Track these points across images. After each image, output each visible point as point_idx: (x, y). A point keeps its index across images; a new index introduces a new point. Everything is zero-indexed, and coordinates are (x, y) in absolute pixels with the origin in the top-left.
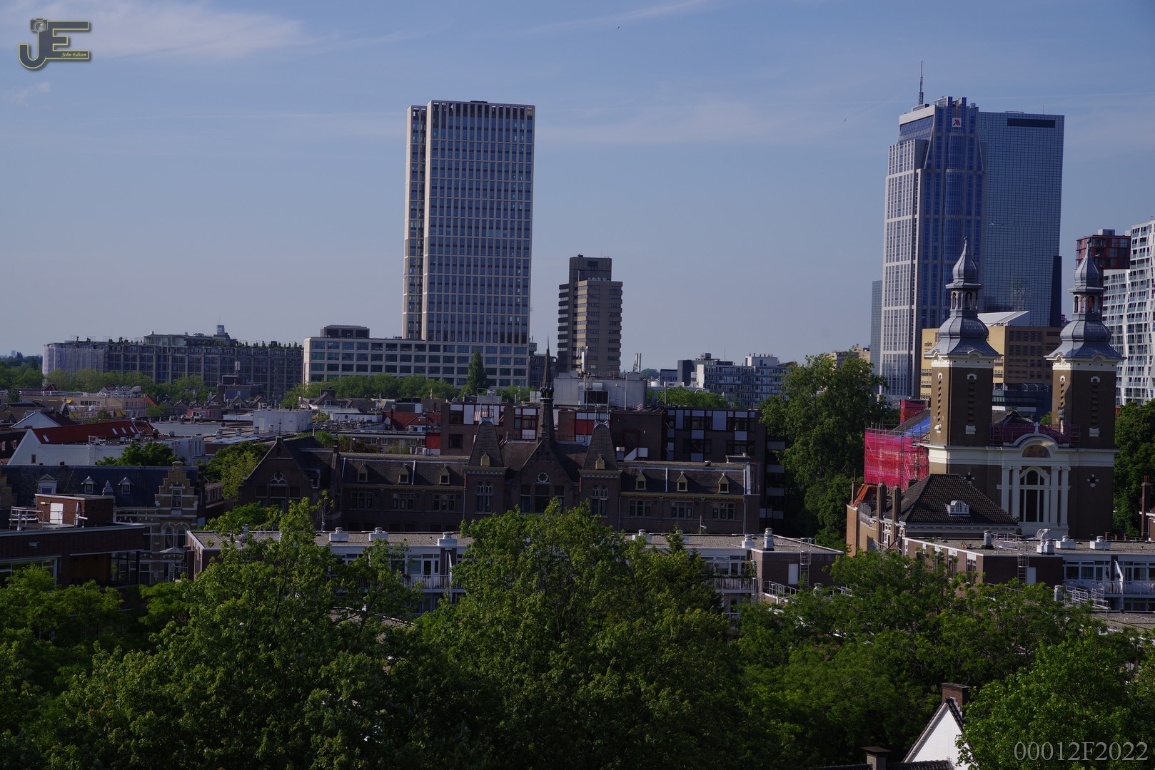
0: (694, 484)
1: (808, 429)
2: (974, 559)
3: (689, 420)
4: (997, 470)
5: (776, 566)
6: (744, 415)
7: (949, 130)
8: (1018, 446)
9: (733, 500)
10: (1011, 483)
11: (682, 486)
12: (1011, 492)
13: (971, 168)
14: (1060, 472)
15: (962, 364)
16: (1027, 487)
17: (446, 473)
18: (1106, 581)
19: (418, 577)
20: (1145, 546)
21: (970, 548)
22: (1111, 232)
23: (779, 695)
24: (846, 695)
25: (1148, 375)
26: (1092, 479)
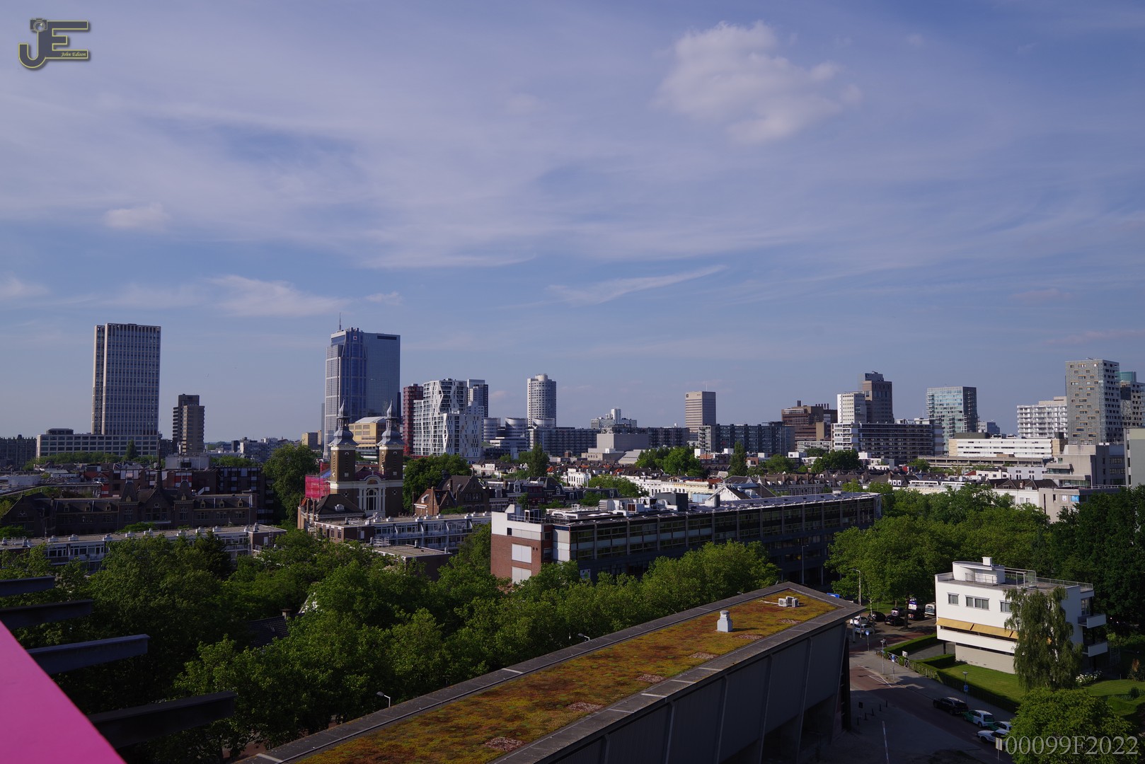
0: (227, 503)
1: (283, 475)
2: (341, 529)
3: (230, 473)
4: (358, 489)
5: (258, 538)
6: (255, 469)
7: (352, 341)
8: (365, 481)
9: (244, 510)
10: (363, 495)
11: (222, 505)
13: (361, 357)
14: (382, 490)
15: (343, 449)
16: (369, 496)
17: (109, 506)
18: (391, 534)
19: (93, 555)
20: (407, 518)
21: (340, 525)
22: (417, 385)
23: (250, 593)
24: (277, 590)
25: (431, 443)
26: (395, 492)
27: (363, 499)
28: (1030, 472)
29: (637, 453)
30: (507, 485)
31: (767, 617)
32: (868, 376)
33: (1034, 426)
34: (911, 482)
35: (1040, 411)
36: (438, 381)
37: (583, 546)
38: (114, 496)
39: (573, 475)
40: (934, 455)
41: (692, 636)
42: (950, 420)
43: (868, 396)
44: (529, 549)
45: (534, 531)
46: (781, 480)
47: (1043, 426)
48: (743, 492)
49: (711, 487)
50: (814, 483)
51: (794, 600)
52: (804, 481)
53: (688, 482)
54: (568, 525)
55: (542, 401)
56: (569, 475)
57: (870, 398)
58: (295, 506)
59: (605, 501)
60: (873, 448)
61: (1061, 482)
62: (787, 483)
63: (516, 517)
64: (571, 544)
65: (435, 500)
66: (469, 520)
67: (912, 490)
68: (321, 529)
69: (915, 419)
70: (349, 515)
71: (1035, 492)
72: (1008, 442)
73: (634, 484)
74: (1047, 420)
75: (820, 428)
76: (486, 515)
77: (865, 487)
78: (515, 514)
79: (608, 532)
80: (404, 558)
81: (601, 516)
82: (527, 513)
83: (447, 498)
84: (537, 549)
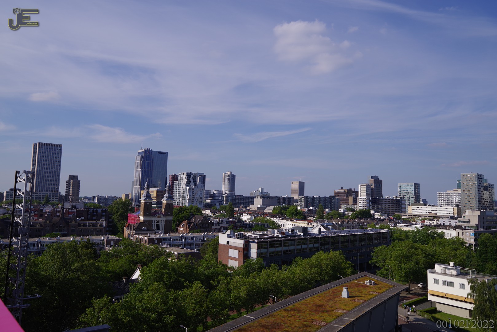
0: (93, 225)
1: (117, 213)
2: (146, 239)
3: (93, 211)
4: (152, 221)
5: (109, 242)
6: (105, 210)
7: (147, 154)
8: (156, 216)
9: (101, 228)
10: (154, 223)
11: (91, 226)
13: (151, 161)
14: (163, 221)
15: (146, 202)
16: (157, 224)
17: (39, 224)
18: (169, 241)
19: (32, 248)
20: (176, 234)
21: (146, 237)
22: (175, 174)
23: (107, 269)
24: (120, 268)
25: (181, 200)
26: (169, 222)
27: (154, 225)
28: (449, 222)
29: (272, 207)
30: (220, 220)
31: (363, 290)
32: (372, 177)
33: (445, 201)
34: (398, 225)
35: (447, 195)
36: (185, 173)
37: (263, 251)
38: (40, 220)
39: (246, 217)
40: (402, 212)
41: (330, 300)
42: (408, 197)
43: (372, 186)
44: (238, 251)
45: (240, 243)
46: (340, 222)
47: (448, 201)
48: (327, 227)
49: (308, 224)
50: (354, 223)
51: (372, 282)
52: (350, 223)
53: (298, 221)
54: (256, 241)
55: (229, 183)
56: (244, 216)
57: (373, 187)
58: (123, 227)
59: (271, 230)
60: (375, 209)
61: (465, 227)
62: (343, 223)
64: (257, 249)
65: (187, 226)
66: (204, 236)
67: (399, 228)
68: (137, 238)
69: (394, 197)
70: (150, 232)
71: (454, 231)
72: (434, 208)
73: (274, 222)
74: (450, 199)
75: (351, 199)
76: (212, 234)
77: (377, 226)
78: (230, 235)
79: (274, 244)
80: (176, 253)
81: (269, 237)
82: (236, 234)
83: (193, 225)
84: (241, 252)
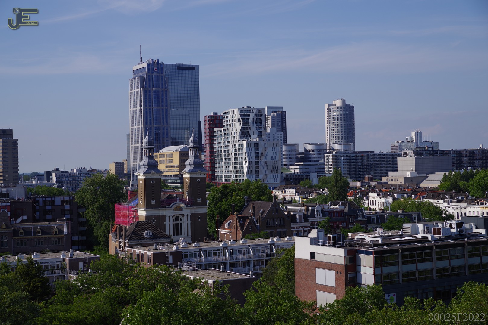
0: (44, 231)
1: (94, 203)
2: (150, 254)
3: (45, 202)
4: (164, 216)
5: (74, 263)
6: (68, 198)
7: (153, 73)
8: (171, 207)
9: (60, 237)
10: (169, 221)
11: (39, 233)
12: (169, 225)
13: (162, 88)
14: (187, 216)
15: (149, 177)
16: (175, 223)
18: (198, 258)
20: (213, 243)
21: (149, 250)
22: (216, 113)
23: (68, 315)
24: (93, 312)
25: (232, 169)
26: (199, 218)
27: (169, 224)
29: (439, 175)
30: (308, 210)
36: (237, 109)
37: (387, 270)
39: (374, 199)
44: (333, 273)
45: (338, 255)
54: (371, 249)
55: (340, 126)
56: (370, 199)
58: (106, 233)
59: (409, 225)
63: (318, 242)
64: (375, 268)
65: (238, 226)
66: (272, 245)
68: (131, 254)
70: (158, 240)
73: (437, 208)
76: (289, 240)
78: (318, 238)
79: (413, 256)
80: (210, 282)
81: (405, 240)
82: (330, 237)
83: (250, 223)
84: (341, 273)
